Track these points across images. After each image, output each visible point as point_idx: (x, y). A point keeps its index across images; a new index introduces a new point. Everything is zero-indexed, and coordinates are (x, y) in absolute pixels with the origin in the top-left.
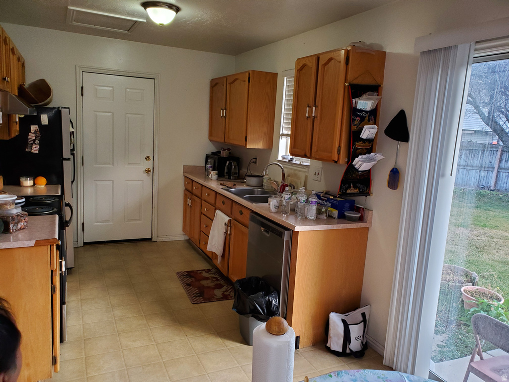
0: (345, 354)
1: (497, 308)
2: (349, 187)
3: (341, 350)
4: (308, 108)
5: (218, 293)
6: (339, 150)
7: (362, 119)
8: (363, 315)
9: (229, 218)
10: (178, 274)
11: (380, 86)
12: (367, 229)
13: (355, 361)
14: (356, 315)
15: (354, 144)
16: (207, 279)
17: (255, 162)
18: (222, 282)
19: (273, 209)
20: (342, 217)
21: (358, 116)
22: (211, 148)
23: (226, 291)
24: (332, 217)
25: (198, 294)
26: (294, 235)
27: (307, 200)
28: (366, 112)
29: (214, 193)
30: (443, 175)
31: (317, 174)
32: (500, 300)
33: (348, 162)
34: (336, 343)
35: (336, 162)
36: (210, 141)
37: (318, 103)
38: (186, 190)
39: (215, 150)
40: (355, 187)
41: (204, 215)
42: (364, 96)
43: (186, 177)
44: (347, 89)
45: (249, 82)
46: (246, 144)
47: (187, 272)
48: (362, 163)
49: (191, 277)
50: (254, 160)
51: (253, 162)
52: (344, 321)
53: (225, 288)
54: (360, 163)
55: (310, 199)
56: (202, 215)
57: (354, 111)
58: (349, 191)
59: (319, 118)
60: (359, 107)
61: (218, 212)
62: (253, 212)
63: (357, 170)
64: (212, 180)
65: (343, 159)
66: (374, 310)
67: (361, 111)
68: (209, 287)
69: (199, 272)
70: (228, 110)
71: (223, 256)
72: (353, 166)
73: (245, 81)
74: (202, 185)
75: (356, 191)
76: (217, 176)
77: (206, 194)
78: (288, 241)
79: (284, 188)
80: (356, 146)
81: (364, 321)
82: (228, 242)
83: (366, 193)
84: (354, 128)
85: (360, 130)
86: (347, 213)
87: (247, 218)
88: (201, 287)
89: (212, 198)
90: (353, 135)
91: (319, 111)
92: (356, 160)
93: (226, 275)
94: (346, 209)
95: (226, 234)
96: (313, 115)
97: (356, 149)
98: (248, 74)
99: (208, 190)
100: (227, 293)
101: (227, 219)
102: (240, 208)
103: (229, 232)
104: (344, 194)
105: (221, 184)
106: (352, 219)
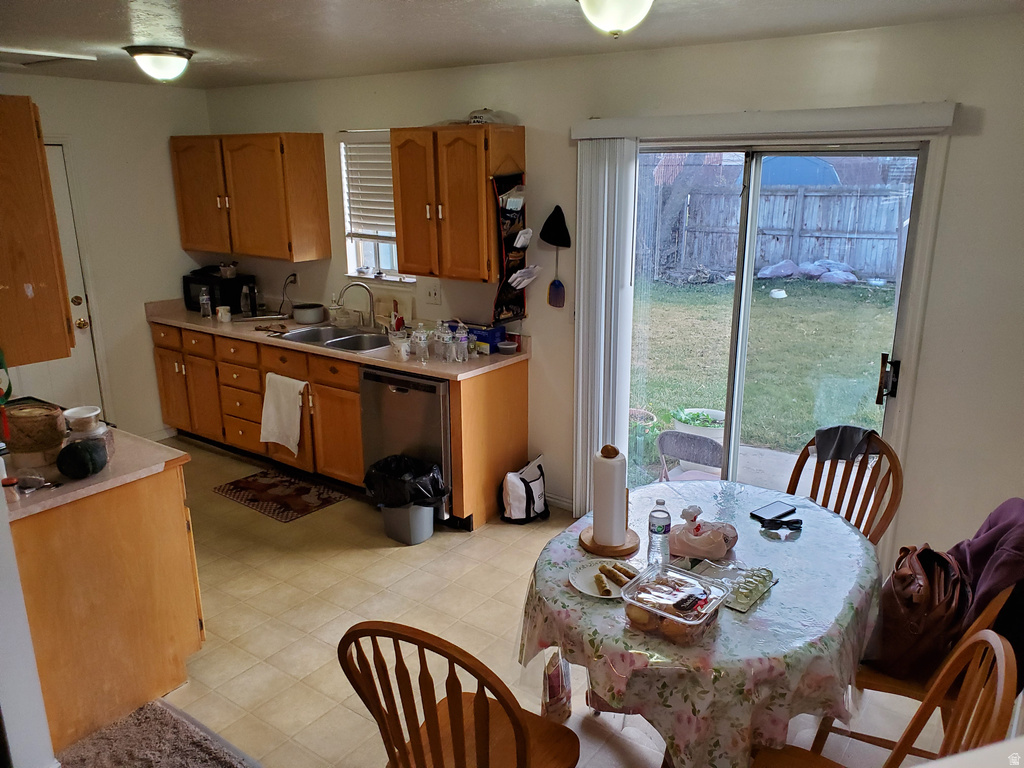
0: (529, 520)
1: (653, 428)
2: (502, 311)
3: (524, 516)
4: (428, 207)
5: (311, 498)
6: (489, 266)
7: (513, 221)
8: (540, 467)
9: (305, 383)
10: (219, 490)
11: (524, 173)
12: (527, 361)
13: (542, 524)
14: (531, 471)
15: (507, 256)
16: (274, 485)
17: (295, 282)
18: (303, 484)
19: (404, 356)
20: (494, 350)
21: (508, 218)
22: (188, 265)
23: (320, 494)
24: (482, 353)
25: (280, 508)
26: (453, 385)
27: (454, 338)
28: (517, 212)
29: (254, 346)
30: (623, 287)
31: (433, 294)
32: (652, 420)
33: (501, 280)
34: (517, 510)
35: (485, 281)
36: (186, 250)
37: (445, 197)
38: (159, 347)
39: (197, 267)
40: (508, 310)
42: (513, 191)
43: (153, 324)
44: (490, 183)
45: (282, 151)
46: (291, 256)
47: (231, 484)
48: (517, 279)
49: (242, 489)
50: (292, 278)
51: (291, 282)
52: (523, 480)
53: (314, 490)
54: (519, 279)
55: (457, 335)
56: (222, 387)
57: (502, 213)
58: (502, 316)
59: (448, 220)
60: (508, 208)
61: (270, 376)
62: (360, 364)
63: (514, 289)
64: (222, 322)
65: (495, 276)
66: (550, 458)
67: (511, 211)
68: (289, 496)
69: (250, 479)
70: (233, 197)
71: (301, 445)
72: (510, 285)
73: (273, 151)
74: (213, 336)
75: (510, 315)
76: (230, 314)
77: (232, 350)
78: (445, 396)
79: (400, 323)
80: (510, 258)
81: (542, 474)
82: (307, 421)
83: (520, 314)
84: (504, 234)
85: (513, 236)
86: (501, 345)
87: (352, 377)
88: (276, 499)
89: (249, 356)
90: (505, 243)
91: (447, 210)
92: (514, 276)
93: (311, 471)
94: (498, 339)
95: (302, 408)
96: (440, 217)
97: (509, 261)
98: (278, 139)
99: (233, 342)
100: (325, 496)
101: (301, 385)
102: (331, 364)
103: (311, 405)
104: (497, 321)
105: (257, 329)
106: (508, 352)
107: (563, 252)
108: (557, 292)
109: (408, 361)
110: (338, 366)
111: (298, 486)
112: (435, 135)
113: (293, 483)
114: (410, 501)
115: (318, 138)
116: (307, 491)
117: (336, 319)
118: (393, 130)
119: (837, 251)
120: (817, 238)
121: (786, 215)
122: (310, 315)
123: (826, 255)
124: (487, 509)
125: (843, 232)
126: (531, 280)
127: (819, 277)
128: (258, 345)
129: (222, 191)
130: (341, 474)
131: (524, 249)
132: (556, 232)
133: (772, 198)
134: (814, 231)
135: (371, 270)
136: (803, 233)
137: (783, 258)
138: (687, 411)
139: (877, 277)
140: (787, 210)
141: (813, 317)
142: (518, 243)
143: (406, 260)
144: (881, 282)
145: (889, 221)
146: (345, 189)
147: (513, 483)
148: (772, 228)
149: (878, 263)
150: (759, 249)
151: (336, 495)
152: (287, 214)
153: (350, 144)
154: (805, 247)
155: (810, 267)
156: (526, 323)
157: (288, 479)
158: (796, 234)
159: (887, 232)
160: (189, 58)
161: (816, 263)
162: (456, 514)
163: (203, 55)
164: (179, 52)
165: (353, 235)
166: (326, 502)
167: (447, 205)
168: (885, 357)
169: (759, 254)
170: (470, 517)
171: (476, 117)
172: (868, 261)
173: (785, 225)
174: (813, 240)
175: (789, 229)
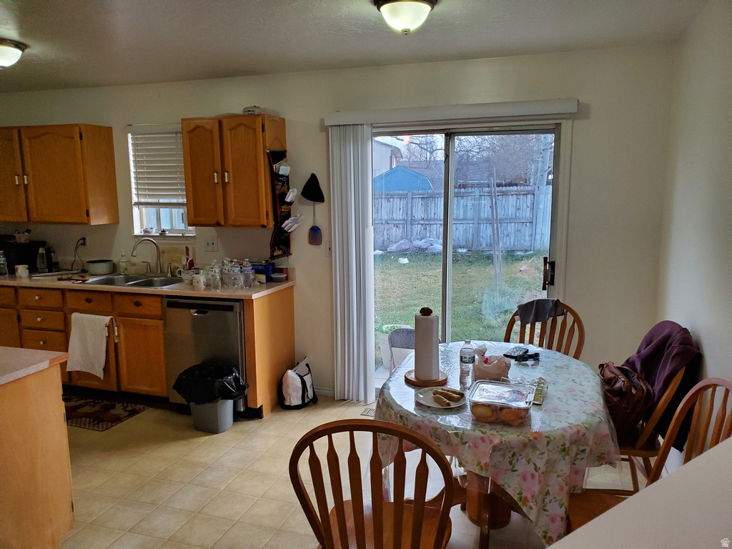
0: (305, 405)
2: (275, 250)
3: (300, 403)
4: (215, 174)
6: (267, 215)
7: (283, 183)
8: (307, 365)
9: (109, 318)
11: (286, 151)
12: (292, 287)
13: (314, 407)
14: (302, 368)
15: (280, 208)
16: (81, 406)
17: (84, 244)
18: (107, 402)
19: (203, 287)
20: (269, 280)
21: (280, 181)
23: (125, 408)
25: (94, 421)
26: (247, 303)
28: (285, 177)
31: (210, 244)
33: (275, 226)
34: (294, 398)
35: (264, 226)
37: (229, 166)
40: (279, 249)
41: (28, 328)
44: (266, 156)
45: (81, 139)
46: (89, 220)
48: (287, 225)
50: (82, 241)
51: (81, 244)
52: (299, 376)
53: (118, 406)
54: (290, 224)
56: (25, 331)
57: (275, 177)
58: (275, 254)
59: (232, 183)
60: (280, 173)
61: (75, 316)
62: (163, 296)
63: (286, 232)
64: (22, 277)
65: (272, 224)
66: (313, 358)
67: (282, 176)
68: (98, 412)
70: (32, 175)
71: (106, 369)
72: (283, 229)
73: (73, 138)
74: (16, 288)
75: (280, 252)
76: (28, 271)
77: (37, 298)
78: (240, 313)
79: (191, 264)
80: (281, 211)
81: (310, 370)
82: (113, 349)
83: (287, 253)
84: (277, 192)
85: (285, 195)
86: (273, 276)
87: (155, 307)
88: (87, 415)
89: (54, 300)
90: (279, 199)
91: (231, 175)
92: (287, 222)
93: (116, 390)
94: (271, 272)
95: (108, 337)
96: (226, 181)
97: (282, 212)
98: (78, 128)
99: (38, 291)
100: (130, 408)
101: (107, 319)
102: (135, 299)
103: (116, 334)
104: (272, 257)
105: (59, 280)
106: (279, 281)
107: (319, 206)
108: (315, 235)
109: (205, 290)
110: (142, 300)
111: (103, 404)
112: (220, 123)
113: (98, 403)
114: (219, 397)
115: (109, 130)
116: (114, 407)
117: (126, 269)
118: (183, 120)
119: (435, 233)
120: (422, 224)
121: (401, 210)
122: (103, 268)
123: (428, 235)
124: (272, 400)
125: (437, 220)
126: (298, 226)
127: (426, 249)
128: (63, 291)
129: (20, 171)
130: (143, 388)
131: (291, 203)
132: (313, 191)
133: (391, 200)
134: (419, 220)
135: (154, 230)
136: (413, 222)
137: (402, 238)
138: (386, 326)
139: (461, 248)
140: (401, 208)
141: (430, 273)
142: (288, 199)
143: (196, 215)
144: (465, 251)
145: (465, 212)
146: (132, 169)
147: (292, 378)
148: (393, 219)
149: (461, 239)
150: (385, 234)
151: (138, 407)
152: (85, 187)
153: (137, 135)
154: (415, 230)
155: (421, 243)
156: (291, 258)
157: (92, 400)
158: (409, 223)
159: (464, 219)
160: (23, 51)
161: (423, 240)
162: (251, 405)
163: (36, 49)
164: (17, 45)
165: (138, 204)
166: (133, 413)
167: (231, 171)
168: (545, 259)
169: (385, 238)
170: (261, 406)
171: (249, 111)
172: (454, 238)
173: (401, 217)
174: (420, 226)
175: (404, 219)
